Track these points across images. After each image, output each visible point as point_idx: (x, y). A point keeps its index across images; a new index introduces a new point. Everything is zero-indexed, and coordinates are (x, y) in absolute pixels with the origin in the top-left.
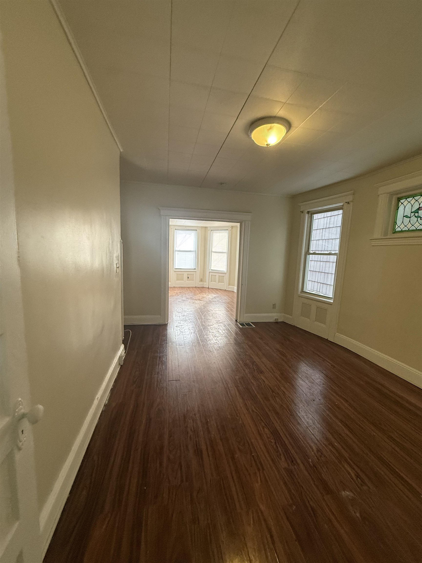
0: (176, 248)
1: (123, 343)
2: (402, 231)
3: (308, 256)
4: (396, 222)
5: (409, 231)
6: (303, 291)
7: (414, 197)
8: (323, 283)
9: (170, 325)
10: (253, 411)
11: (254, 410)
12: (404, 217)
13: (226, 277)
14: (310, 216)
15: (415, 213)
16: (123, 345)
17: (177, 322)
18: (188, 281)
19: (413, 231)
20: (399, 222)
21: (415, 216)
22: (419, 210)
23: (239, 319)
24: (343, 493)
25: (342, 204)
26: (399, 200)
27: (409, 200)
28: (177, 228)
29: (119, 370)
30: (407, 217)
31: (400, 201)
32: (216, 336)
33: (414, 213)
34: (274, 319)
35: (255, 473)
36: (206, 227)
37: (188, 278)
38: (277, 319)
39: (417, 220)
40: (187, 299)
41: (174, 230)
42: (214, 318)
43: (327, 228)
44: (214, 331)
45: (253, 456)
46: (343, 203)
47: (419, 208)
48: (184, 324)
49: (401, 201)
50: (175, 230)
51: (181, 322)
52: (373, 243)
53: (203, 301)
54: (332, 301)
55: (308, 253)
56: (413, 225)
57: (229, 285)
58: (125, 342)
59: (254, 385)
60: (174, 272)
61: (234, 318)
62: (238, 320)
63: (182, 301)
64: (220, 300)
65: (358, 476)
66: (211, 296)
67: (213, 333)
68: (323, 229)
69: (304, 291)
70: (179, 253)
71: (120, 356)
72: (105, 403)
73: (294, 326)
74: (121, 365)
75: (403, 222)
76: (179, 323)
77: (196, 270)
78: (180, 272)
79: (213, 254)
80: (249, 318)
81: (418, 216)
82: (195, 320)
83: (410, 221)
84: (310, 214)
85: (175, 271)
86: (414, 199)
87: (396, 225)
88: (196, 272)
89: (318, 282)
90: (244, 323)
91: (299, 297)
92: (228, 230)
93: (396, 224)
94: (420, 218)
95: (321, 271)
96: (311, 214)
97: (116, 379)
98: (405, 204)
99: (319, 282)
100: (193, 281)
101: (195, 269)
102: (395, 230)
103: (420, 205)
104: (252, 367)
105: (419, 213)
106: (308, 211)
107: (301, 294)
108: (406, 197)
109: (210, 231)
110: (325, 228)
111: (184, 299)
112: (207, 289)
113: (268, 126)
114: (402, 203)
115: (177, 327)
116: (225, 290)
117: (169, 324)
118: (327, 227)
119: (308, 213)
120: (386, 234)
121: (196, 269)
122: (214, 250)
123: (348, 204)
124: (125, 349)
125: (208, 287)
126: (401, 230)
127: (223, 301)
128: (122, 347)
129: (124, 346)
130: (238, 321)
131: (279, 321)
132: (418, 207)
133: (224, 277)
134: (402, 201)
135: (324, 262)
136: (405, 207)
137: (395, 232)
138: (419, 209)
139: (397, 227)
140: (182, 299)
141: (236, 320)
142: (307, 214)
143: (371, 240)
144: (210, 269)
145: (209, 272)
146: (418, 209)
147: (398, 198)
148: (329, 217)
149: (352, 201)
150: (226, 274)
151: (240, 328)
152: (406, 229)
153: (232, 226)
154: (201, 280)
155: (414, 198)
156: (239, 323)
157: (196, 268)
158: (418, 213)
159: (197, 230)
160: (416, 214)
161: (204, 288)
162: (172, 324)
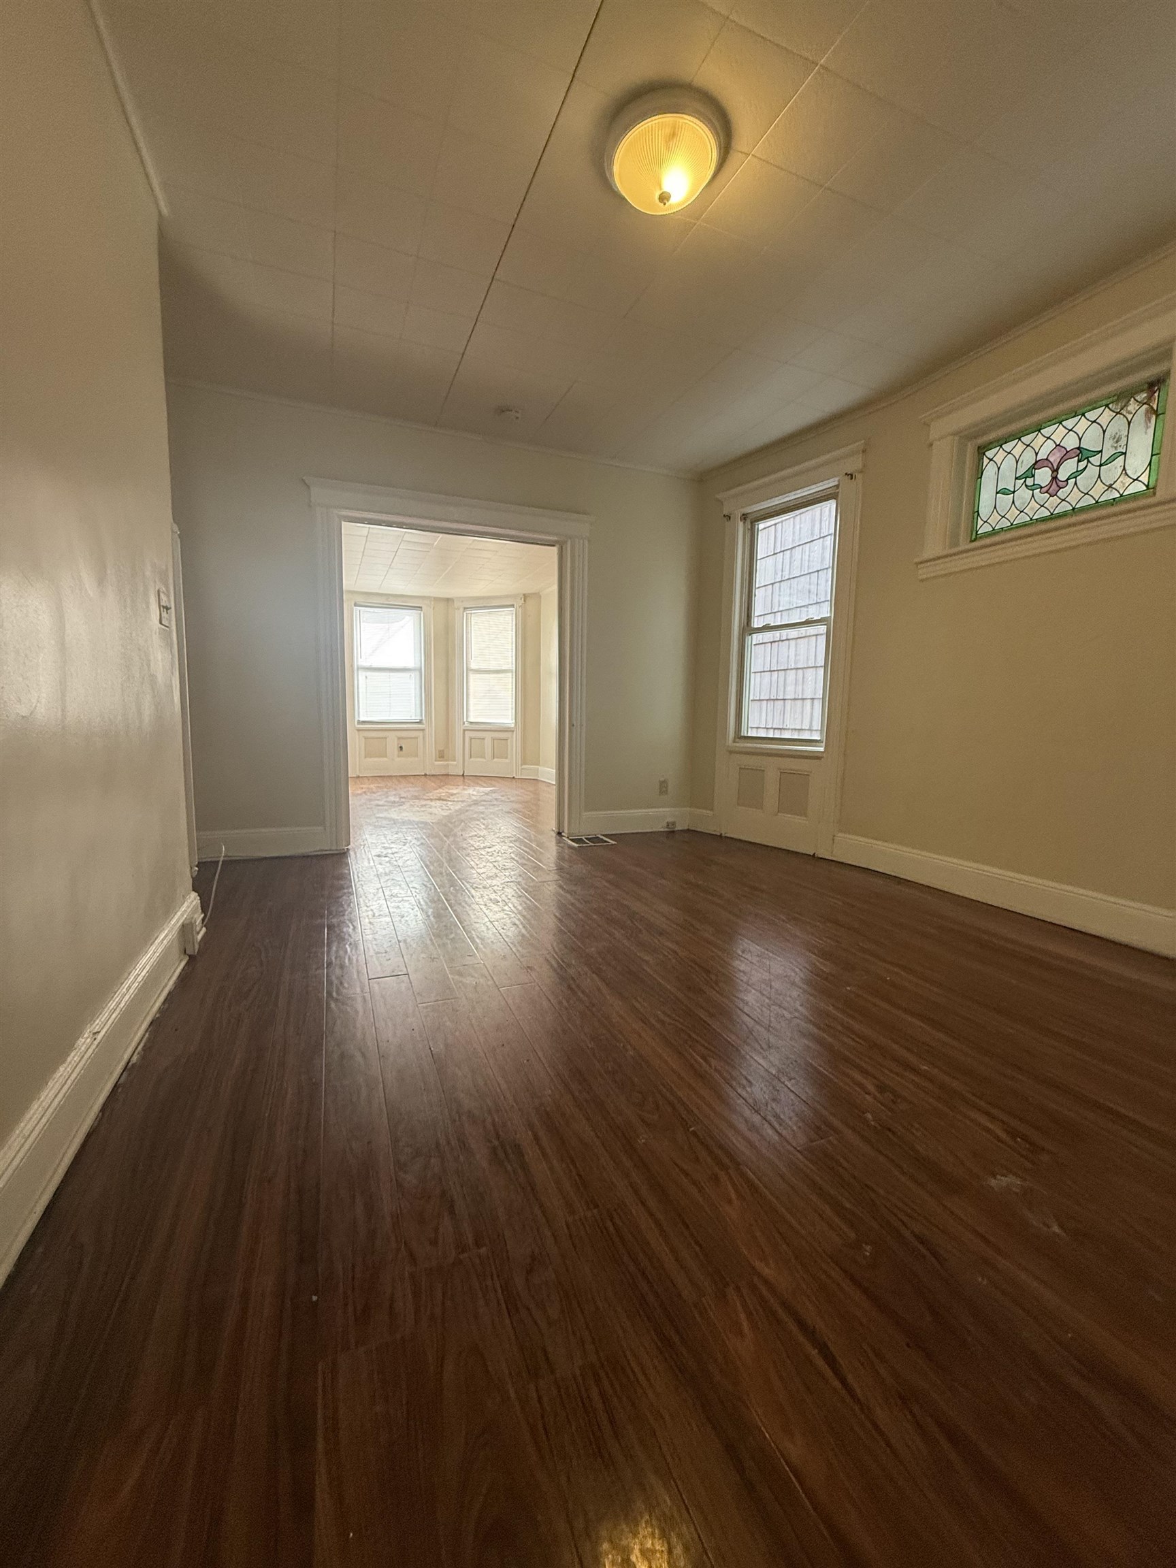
0: (361, 661)
1: (194, 890)
2: (994, 532)
3: (748, 639)
4: (978, 511)
5: (1013, 527)
6: (739, 737)
7: (1022, 439)
8: (781, 727)
9: (355, 853)
10: (662, 1022)
11: (667, 1020)
12: (997, 493)
13: (515, 742)
14: (749, 527)
15: (1026, 478)
16: (197, 894)
17: (380, 847)
18: (399, 759)
19: (1024, 525)
20: (985, 508)
21: (1026, 486)
22: (1035, 469)
23: (568, 830)
24: (993, 1182)
25: (836, 483)
26: (981, 451)
27: (1007, 447)
28: (359, 599)
29: (183, 970)
30: (1005, 492)
31: (984, 454)
32: (507, 867)
33: (1024, 480)
34: (666, 825)
35: (715, 1178)
36: (448, 600)
37: (401, 748)
38: (674, 824)
39: (1033, 496)
40: (403, 800)
41: (353, 605)
42: (492, 833)
43: (784, 581)
44: (498, 858)
45: (694, 1133)
46: (837, 479)
47: (1037, 462)
48: (401, 850)
49: (987, 453)
50: (355, 608)
51: (392, 845)
52: (923, 573)
53: (454, 801)
54: (822, 749)
55: (748, 629)
56: (1021, 512)
57: (524, 762)
58: (199, 885)
59: (647, 962)
60: (356, 732)
61: (553, 831)
62: (563, 832)
63: (386, 803)
64: (503, 798)
65: (1013, 1134)
66: (474, 792)
67: (495, 864)
68: (772, 584)
69: (742, 735)
70: (369, 674)
71: (183, 923)
72: (128, 1063)
73: (721, 836)
74: (190, 956)
75: (995, 507)
76: (385, 848)
77: (423, 724)
78: (378, 731)
79: (472, 676)
80: (596, 823)
81: (1034, 485)
82: (437, 839)
83: (1013, 502)
84: (748, 522)
85: (359, 730)
86: (1022, 442)
87: (979, 518)
88: (423, 730)
89: (767, 728)
90: (583, 838)
91: (731, 752)
92: (513, 606)
93: (978, 514)
94: (1039, 490)
95: (775, 698)
96: (751, 523)
97: (170, 993)
98: (998, 459)
99: (771, 728)
100: (416, 759)
101: (420, 722)
102: (977, 532)
103: (1037, 454)
104: (631, 924)
105: (1036, 476)
106: (743, 515)
107: (735, 744)
108: (1001, 442)
109: (462, 610)
110: (780, 580)
111: (392, 799)
112: (462, 778)
113: (668, 119)
114: (991, 460)
115: (379, 856)
116: (514, 778)
117: (351, 853)
118: (783, 579)
119: (745, 519)
120: (955, 543)
121: (424, 722)
122: (473, 666)
123: (852, 478)
124: (202, 909)
125: (463, 775)
126: (992, 529)
127: (512, 799)
128: (193, 899)
129: (199, 898)
130: (563, 834)
131: (676, 829)
132: (1034, 462)
133: (509, 741)
134: (989, 454)
135: (780, 672)
136: (999, 469)
137: (975, 537)
138: (1036, 467)
139: (980, 522)
140: (388, 800)
141: (559, 834)
142: (741, 520)
143: (917, 564)
144: (465, 720)
145: (464, 730)
146: (1033, 468)
147: (979, 447)
148: (789, 552)
149: (861, 472)
150: (513, 731)
151: (571, 847)
152: (1005, 523)
153: (524, 595)
154: (441, 756)
155: (1020, 439)
156: (568, 838)
157: (424, 718)
158: (1033, 476)
159: (421, 607)
160: (1030, 481)
161: (450, 777)
162: (363, 851)
